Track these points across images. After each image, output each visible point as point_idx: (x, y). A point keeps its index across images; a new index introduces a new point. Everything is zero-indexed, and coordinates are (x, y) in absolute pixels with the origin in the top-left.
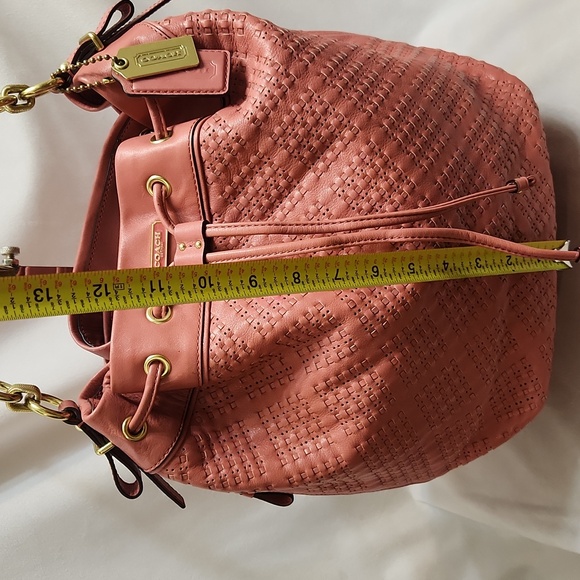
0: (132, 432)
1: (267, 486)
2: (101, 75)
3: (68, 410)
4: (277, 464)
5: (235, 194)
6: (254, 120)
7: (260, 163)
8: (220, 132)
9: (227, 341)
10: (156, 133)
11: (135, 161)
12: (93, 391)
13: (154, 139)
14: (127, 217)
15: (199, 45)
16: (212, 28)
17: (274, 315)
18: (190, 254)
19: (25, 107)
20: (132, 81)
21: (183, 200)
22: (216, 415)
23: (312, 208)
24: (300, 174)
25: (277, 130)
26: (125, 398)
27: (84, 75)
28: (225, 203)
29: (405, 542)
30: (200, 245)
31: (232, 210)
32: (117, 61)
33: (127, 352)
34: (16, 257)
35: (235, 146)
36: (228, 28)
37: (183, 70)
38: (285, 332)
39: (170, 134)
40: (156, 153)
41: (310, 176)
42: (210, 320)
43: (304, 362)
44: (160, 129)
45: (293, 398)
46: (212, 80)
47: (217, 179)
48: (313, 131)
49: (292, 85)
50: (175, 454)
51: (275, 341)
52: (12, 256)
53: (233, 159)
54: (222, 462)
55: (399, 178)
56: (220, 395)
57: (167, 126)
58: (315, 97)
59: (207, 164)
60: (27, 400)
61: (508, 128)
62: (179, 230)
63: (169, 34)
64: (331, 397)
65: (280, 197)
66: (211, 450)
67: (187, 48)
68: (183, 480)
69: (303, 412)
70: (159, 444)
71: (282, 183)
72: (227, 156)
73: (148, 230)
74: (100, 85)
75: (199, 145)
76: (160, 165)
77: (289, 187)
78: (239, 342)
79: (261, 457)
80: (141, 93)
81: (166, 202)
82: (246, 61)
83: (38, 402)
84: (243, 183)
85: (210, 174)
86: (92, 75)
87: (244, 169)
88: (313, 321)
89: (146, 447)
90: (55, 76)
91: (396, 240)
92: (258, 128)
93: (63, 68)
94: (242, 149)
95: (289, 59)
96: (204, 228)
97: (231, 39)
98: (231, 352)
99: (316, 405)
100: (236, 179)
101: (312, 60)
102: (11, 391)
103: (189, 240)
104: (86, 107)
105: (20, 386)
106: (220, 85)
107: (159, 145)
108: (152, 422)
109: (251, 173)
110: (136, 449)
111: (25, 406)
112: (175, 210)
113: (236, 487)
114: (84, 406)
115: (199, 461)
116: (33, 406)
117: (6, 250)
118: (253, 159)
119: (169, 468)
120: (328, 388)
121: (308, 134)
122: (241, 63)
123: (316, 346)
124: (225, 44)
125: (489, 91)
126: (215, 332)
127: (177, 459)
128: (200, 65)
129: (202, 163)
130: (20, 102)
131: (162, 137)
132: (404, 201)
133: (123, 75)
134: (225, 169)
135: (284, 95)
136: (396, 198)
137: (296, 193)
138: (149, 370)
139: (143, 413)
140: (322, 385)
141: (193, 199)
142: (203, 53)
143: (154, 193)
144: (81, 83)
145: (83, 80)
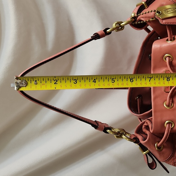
0: (159, 148)
2: (149, 17)
3: (134, 138)
10: (169, 38)
11: (160, 48)
13: (167, 40)
27: (143, 18)
32: (158, 12)
40: (169, 46)
50: (172, 156)
57: (173, 35)
60: (121, 134)
68: (175, 165)
70: (167, 152)
74: (149, 21)
80: (166, 24)
86: (146, 17)
89: (163, 153)
93: (133, 15)
104: (136, 29)
107: (170, 43)
108: (165, 144)
110: (160, 154)
111: (121, 136)
116: (124, 136)
119: (170, 161)
127: (173, 158)
131: (171, 40)
133: (160, 17)
138: (166, 126)
139: (163, 142)
143: (167, 60)
144: (142, 20)
145: (142, 19)
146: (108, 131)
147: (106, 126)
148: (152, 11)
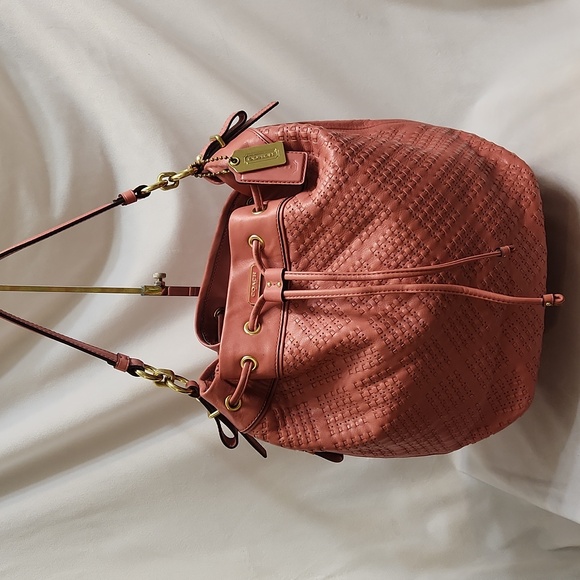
0: (232, 405)
1: (320, 448)
2: (222, 167)
3: (191, 388)
4: (328, 434)
5: (306, 250)
6: (319, 204)
7: (323, 231)
8: (297, 211)
9: (295, 350)
10: (255, 206)
11: (241, 224)
12: (208, 375)
13: (254, 211)
14: (235, 260)
15: (287, 148)
16: (296, 136)
17: (327, 335)
18: (274, 290)
19: (172, 186)
20: (241, 174)
21: (272, 251)
22: (289, 396)
23: (357, 263)
24: (350, 240)
25: (335, 211)
26: (229, 382)
27: (211, 167)
28: (300, 256)
29: (445, 502)
30: (280, 284)
31: (304, 260)
32: (232, 160)
33: (230, 353)
34: (163, 280)
35: (307, 220)
36: (307, 138)
37: (275, 167)
38: (334, 346)
39: (266, 207)
40: (255, 221)
41: (357, 241)
42: (285, 334)
43: (349, 366)
44: (259, 204)
45: (341, 390)
46: (294, 175)
47: (294, 240)
48: (359, 212)
49: (346, 181)
50: (259, 422)
51: (327, 352)
52: (161, 280)
53: (305, 228)
54: (290, 429)
55: (418, 245)
56: (293, 383)
57: (264, 201)
58: (362, 189)
59: (288, 230)
60: (166, 379)
61: (511, 204)
62: (268, 273)
63: (268, 140)
64: (365, 391)
65: (337, 253)
66: (284, 420)
67: (278, 151)
68: (264, 439)
69: (347, 400)
70: (249, 414)
71: (338, 244)
72: (301, 226)
73: (249, 271)
74: (221, 174)
75: (283, 218)
76: (258, 228)
77: (343, 247)
78: (303, 351)
79: (318, 428)
80: (247, 182)
81: (261, 252)
82: (319, 159)
83: (173, 382)
84: (312, 243)
85: (290, 237)
86: (216, 167)
87: (313, 234)
88: (353, 341)
89: (240, 416)
90: (193, 166)
91: (410, 291)
92: (322, 209)
94: (311, 222)
95: (346, 162)
96: (283, 274)
97: (309, 144)
98: (297, 357)
99: (356, 396)
100: (307, 240)
101: (362, 162)
102: (157, 373)
103: (274, 281)
105: (162, 370)
106: (299, 179)
107: (258, 216)
108: (245, 400)
109: (317, 237)
110: (234, 417)
111: (165, 383)
112: (266, 257)
113: (299, 447)
114: (202, 386)
115: (275, 428)
116: (169, 384)
117: (156, 275)
118: (318, 228)
119: (255, 431)
120: (364, 385)
121: (356, 214)
122: (315, 160)
123: (356, 357)
124: (306, 147)
125: (501, 173)
126: (288, 343)
127: (261, 425)
128: (287, 164)
129: (285, 230)
130: (170, 183)
131: (260, 210)
132: (420, 262)
133: (235, 170)
134: (300, 234)
135: (340, 188)
136: (415, 259)
137: (347, 251)
138: (244, 366)
139: (239, 393)
140: (359, 383)
141: (278, 251)
142: (290, 154)
143: (253, 246)
144: (210, 172)
145: (211, 169)
146: (138, 372)
147: (134, 363)
148: (227, 158)
